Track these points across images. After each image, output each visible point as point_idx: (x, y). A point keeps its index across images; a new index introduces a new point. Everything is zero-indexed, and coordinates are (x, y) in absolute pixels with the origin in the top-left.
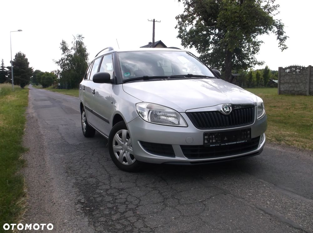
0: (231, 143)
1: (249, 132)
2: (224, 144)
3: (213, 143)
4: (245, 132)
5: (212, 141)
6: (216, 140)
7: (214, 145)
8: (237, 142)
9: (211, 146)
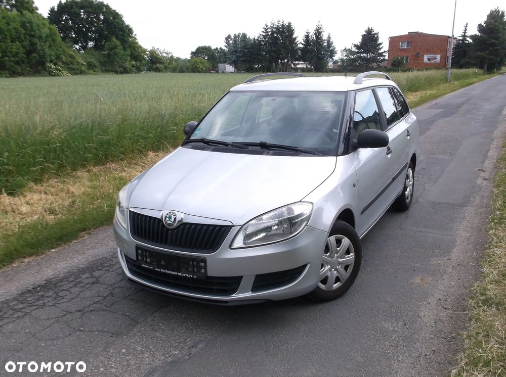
0: (168, 272)
1: (203, 264)
2: (159, 270)
3: (146, 263)
4: (195, 263)
5: (146, 260)
6: (151, 260)
7: (147, 266)
8: (179, 274)
9: (144, 266)
